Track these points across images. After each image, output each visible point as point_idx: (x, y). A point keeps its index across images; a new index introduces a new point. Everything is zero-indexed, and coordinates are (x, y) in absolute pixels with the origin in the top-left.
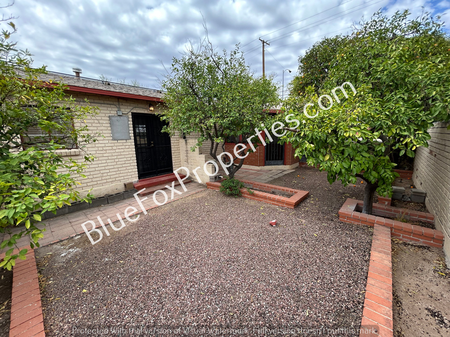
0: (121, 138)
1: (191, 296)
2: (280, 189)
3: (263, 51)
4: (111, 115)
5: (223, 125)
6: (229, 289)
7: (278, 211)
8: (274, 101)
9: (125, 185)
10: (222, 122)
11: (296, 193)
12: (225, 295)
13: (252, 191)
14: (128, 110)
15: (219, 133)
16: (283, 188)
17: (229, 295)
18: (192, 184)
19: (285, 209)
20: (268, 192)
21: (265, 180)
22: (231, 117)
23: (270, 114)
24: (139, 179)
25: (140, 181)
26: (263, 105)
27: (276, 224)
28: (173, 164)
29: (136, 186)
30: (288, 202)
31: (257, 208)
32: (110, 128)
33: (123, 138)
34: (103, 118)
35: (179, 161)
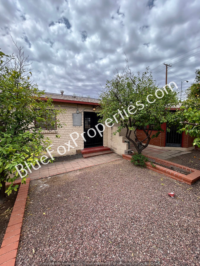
0: (77, 125)
1: (102, 241)
2: (178, 166)
3: (167, 71)
4: (73, 113)
5: (135, 119)
6: (131, 245)
7: (176, 184)
8: (175, 102)
9: (77, 151)
10: (134, 117)
11: (193, 171)
12: (127, 250)
13: (155, 165)
14: (82, 110)
15: (132, 124)
16: (180, 166)
17: (130, 251)
18: (114, 154)
19: (183, 184)
20: (168, 168)
21: (166, 157)
22: (141, 114)
23: (170, 111)
24: (84, 148)
25: (84, 149)
26: (165, 105)
27: (174, 195)
28: (104, 141)
29: (82, 152)
30: (185, 178)
31: (158, 178)
32: (72, 120)
33: (78, 125)
34: (70, 115)
35: (107, 139)
